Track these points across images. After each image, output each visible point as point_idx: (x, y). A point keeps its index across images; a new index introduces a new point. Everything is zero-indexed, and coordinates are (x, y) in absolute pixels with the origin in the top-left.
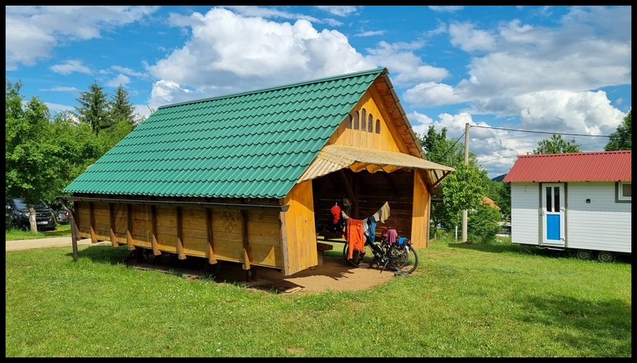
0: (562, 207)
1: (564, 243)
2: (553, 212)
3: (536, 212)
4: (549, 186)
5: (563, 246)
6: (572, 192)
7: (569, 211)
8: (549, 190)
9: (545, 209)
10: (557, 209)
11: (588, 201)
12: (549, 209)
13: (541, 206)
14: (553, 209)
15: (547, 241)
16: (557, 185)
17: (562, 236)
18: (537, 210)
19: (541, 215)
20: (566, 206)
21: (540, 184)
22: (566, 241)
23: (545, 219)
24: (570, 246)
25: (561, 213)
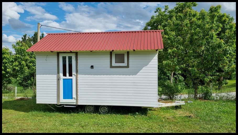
0: (74, 73)
1: (75, 101)
2: (68, 77)
3: (55, 77)
4: (64, 55)
5: (75, 104)
6: (81, 60)
7: (79, 76)
8: (64, 59)
9: (61, 75)
10: (71, 75)
11: (92, 67)
12: (65, 75)
13: (58, 73)
14: (68, 74)
15: (63, 101)
16: (70, 55)
17: (74, 96)
18: (56, 76)
19: (58, 80)
20: (77, 72)
21: (58, 54)
22: (77, 100)
23: (61, 82)
24: (80, 103)
25: (74, 78)
